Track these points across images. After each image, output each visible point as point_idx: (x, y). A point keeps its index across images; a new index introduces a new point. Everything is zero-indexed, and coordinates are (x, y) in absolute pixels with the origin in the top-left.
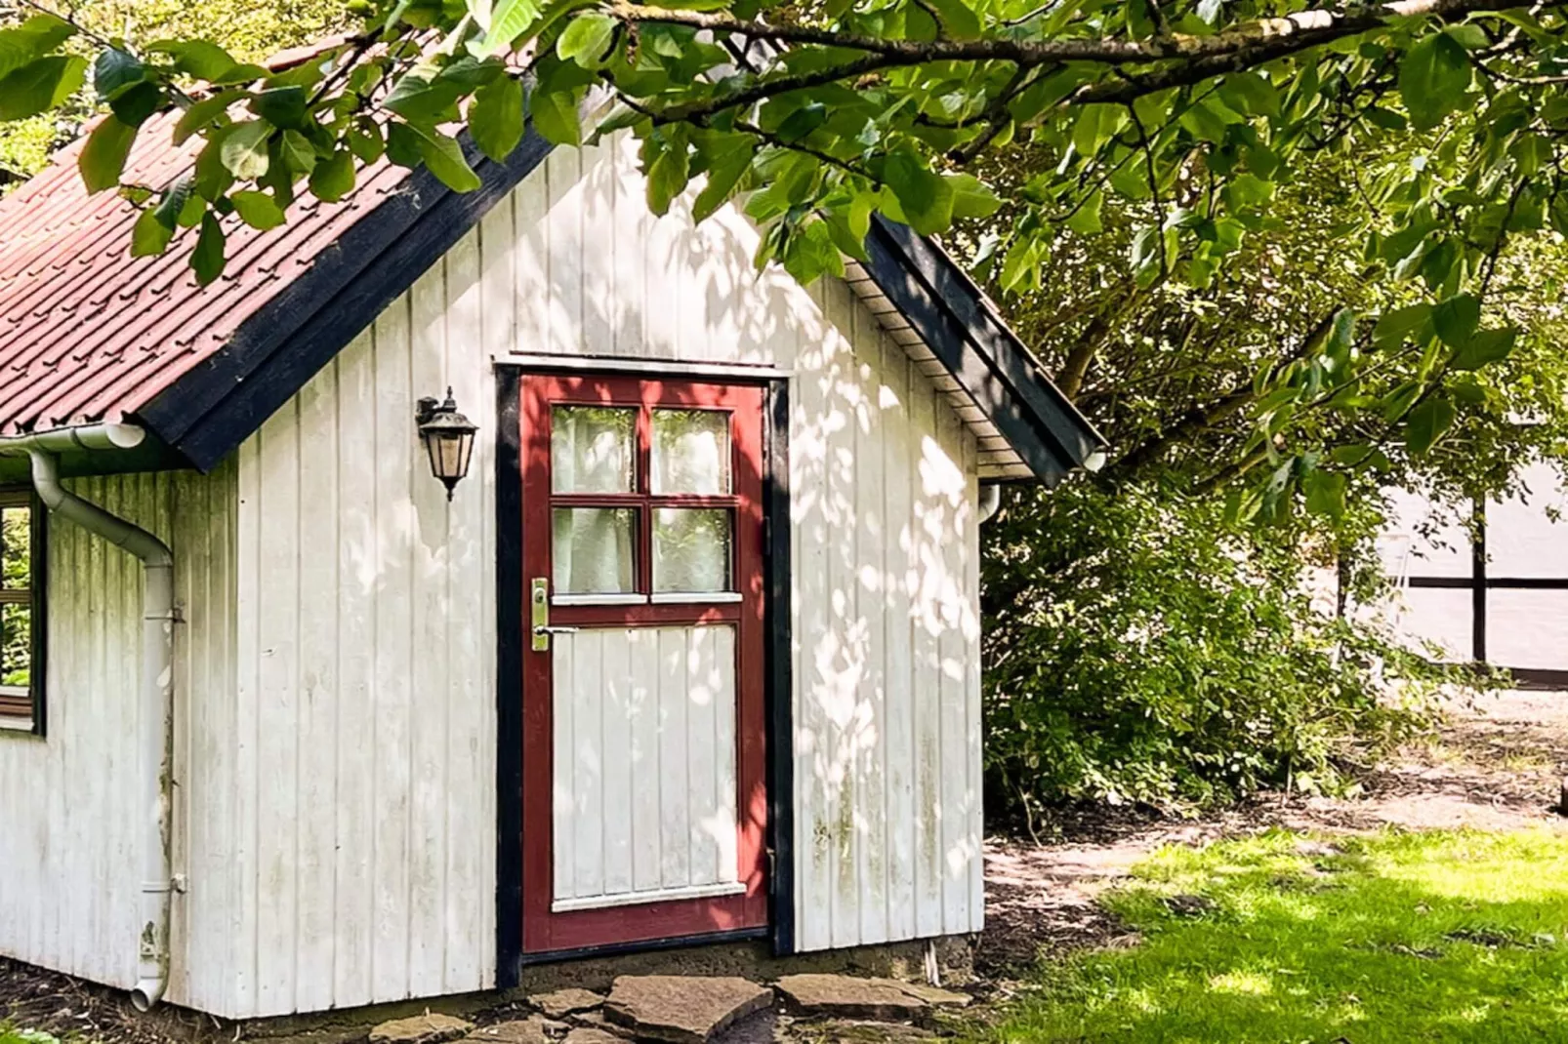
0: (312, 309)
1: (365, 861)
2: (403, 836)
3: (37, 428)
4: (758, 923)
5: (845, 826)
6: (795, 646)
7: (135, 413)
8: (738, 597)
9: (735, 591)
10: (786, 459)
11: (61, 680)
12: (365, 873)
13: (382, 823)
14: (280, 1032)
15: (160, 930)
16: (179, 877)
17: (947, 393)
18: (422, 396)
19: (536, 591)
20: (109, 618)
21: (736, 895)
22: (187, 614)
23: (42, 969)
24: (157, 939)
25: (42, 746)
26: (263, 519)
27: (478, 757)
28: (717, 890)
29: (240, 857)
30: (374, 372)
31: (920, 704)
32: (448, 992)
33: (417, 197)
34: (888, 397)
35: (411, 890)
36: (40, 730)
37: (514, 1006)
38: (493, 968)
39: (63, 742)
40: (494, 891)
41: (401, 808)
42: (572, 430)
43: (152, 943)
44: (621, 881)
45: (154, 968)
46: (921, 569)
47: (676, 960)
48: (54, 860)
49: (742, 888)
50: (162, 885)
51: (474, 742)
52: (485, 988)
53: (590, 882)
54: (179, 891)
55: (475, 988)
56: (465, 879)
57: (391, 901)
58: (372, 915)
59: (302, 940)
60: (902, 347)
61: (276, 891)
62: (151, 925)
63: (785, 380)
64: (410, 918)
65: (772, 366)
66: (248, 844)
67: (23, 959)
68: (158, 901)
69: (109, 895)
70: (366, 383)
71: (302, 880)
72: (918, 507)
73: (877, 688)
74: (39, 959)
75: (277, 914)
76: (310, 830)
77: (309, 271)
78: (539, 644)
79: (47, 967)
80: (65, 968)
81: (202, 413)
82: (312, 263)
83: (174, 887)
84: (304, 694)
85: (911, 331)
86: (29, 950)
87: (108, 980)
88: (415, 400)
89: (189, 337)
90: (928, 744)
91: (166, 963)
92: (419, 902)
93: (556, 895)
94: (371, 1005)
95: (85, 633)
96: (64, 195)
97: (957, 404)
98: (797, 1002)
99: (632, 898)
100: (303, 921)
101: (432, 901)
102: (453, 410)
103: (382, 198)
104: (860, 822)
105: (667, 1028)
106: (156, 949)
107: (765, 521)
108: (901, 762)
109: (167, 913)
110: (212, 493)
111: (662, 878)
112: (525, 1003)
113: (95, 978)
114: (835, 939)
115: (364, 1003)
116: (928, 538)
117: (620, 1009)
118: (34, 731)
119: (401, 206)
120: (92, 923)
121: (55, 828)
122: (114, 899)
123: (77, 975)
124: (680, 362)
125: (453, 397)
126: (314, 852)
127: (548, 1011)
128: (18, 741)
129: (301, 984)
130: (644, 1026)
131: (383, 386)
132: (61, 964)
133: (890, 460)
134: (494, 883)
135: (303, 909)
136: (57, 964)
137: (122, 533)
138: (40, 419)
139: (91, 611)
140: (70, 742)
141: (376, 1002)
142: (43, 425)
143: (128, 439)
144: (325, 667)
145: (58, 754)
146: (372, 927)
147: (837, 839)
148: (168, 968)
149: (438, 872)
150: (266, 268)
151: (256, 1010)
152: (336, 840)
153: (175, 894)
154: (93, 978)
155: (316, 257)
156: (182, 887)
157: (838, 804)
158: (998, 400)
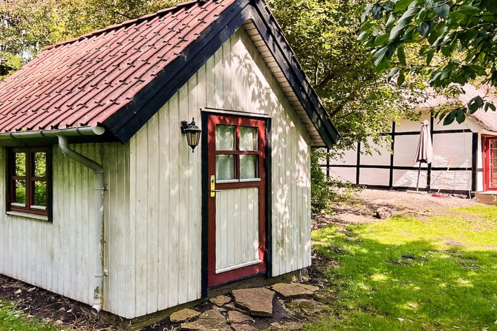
0: (156, 91)
1: (166, 264)
2: (177, 255)
3: (59, 127)
4: (264, 270)
5: (283, 241)
6: (272, 193)
7: (103, 123)
8: (259, 179)
9: (259, 177)
10: (271, 141)
11: (58, 206)
12: (166, 268)
13: (171, 252)
14: (142, 321)
15: (101, 289)
16: (106, 271)
17: (306, 123)
18: (182, 120)
19: (212, 179)
20: (77, 188)
21: (259, 263)
22: (108, 188)
23: (52, 292)
24: (100, 292)
25: (51, 225)
26: (137, 158)
27: (197, 229)
28: (254, 262)
29: (131, 267)
30: (169, 112)
31: (299, 207)
32: (189, 301)
33: (186, 57)
34: (292, 124)
35: (179, 272)
36: (51, 220)
37: (206, 303)
38: (201, 292)
39: (59, 225)
40: (200, 269)
41: (176, 247)
42: (219, 131)
43: (98, 293)
44: (232, 263)
45: (99, 301)
46: (299, 171)
47: (244, 283)
48: (56, 260)
49: (260, 261)
50: (101, 274)
51: (196, 225)
52: (198, 298)
53: (224, 264)
54: (106, 276)
55: (196, 299)
56: (193, 267)
57: (174, 276)
58: (168, 281)
59: (149, 291)
60: (295, 111)
61: (141, 276)
62: (98, 287)
63: (270, 119)
64: (178, 281)
65: (267, 115)
66: (133, 263)
67: (45, 288)
68: (100, 279)
69: (77, 273)
70: (167, 116)
71: (149, 273)
72: (298, 154)
73: (289, 204)
74: (50, 289)
75: (142, 284)
76: (151, 256)
77: (155, 78)
78: (212, 194)
79: (53, 292)
80: (60, 293)
81: (123, 124)
82: (156, 76)
83: (105, 275)
84: (149, 214)
85: (301, 107)
86: (47, 286)
87: (78, 299)
88: (180, 121)
89: (115, 98)
90: (300, 217)
91: (102, 299)
92: (181, 275)
93: (216, 269)
94: (168, 308)
95: (67, 191)
96: (43, 64)
97: (307, 126)
98: (283, 295)
99: (235, 267)
100: (149, 285)
101: (184, 274)
102: (194, 125)
103: (176, 56)
104: (287, 240)
105: (260, 312)
106: (99, 295)
107: (266, 158)
108: (295, 223)
109: (103, 283)
110: (119, 150)
111: (242, 260)
112: (209, 302)
113: (72, 297)
114: (281, 272)
115: (166, 308)
116: (300, 163)
117: (242, 304)
118: (49, 221)
119: (182, 59)
120: (71, 281)
121: (56, 250)
122: (80, 275)
123: (65, 296)
124: (246, 112)
125: (194, 120)
126: (152, 263)
127: (218, 305)
128: (42, 223)
129: (149, 305)
130: (253, 311)
131: (171, 117)
132: (59, 291)
133: (293, 141)
134: (201, 267)
135: (149, 282)
136: (58, 292)
137: (88, 163)
138: (60, 125)
139: (69, 185)
140: (62, 225)
141: (170, 307)
142: (62, 127)
143: (99, 132)
144: (155, 205)
145: (57, 228)
146: (168, 284)
147: (281, 245)
148: (103, 300)
149: (186, 266)
150: (138, 77)
151: (135, 315)
152: (158, 259)
153: (105, 277)
154: (71, 298)
155: (157, 74)
156: (107, 274)
157: (281, 235)
158: (320, 126)
